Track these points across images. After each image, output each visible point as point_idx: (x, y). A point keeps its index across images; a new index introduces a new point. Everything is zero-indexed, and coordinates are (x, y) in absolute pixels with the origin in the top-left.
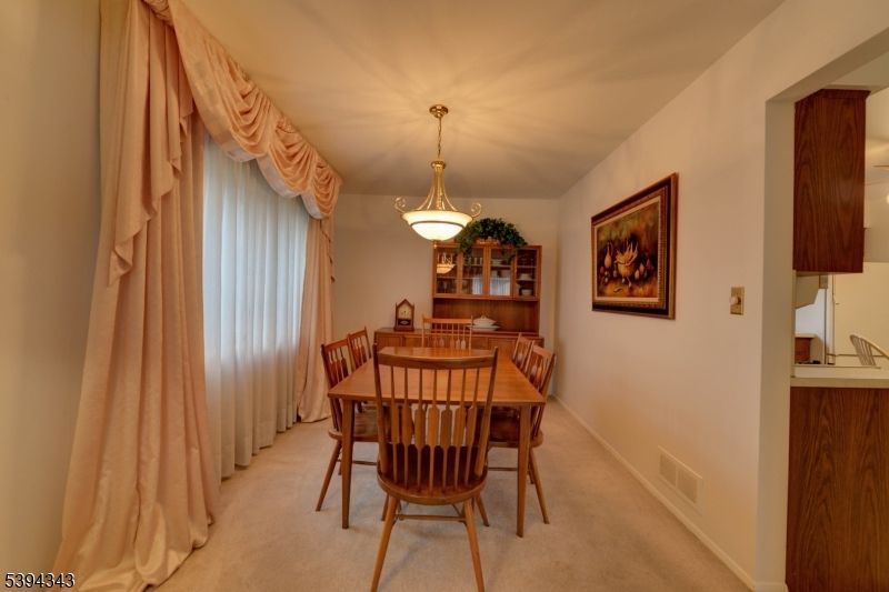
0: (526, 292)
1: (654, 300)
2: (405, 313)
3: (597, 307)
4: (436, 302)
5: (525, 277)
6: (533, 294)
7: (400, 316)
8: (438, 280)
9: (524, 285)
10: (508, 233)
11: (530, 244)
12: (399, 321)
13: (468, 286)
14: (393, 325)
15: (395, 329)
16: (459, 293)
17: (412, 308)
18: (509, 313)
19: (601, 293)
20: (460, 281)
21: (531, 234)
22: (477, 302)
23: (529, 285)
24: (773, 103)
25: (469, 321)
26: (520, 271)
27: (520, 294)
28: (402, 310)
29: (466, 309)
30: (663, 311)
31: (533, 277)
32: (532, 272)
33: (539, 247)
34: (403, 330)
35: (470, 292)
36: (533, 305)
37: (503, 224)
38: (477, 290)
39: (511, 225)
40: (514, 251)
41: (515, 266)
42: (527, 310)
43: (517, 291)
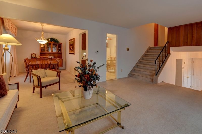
0: (60, 51)
1: (73, 52)
2: (34, 55)
3: (70, 53)
4: (41, 53)
5: (59, 49)
6: (61, 52)
7: (32, 56)
8: (41, 49)
9: (59, 50)
10: (56, 41)
11: (60, 43)
12: (32, 57)
13: (48, 50)
14: (31, 58)
15: (31, 59)
16: (46, 51)
17: (35, 55)
18: (56, 55)
19: (70, 51)
20: (46, 49)
21: (61, 41)
22: (50, 53)
23: (60, 50)
24: (80, 34)
25: (48, 56)
26: (58, 48)
27: (59, 51)
28: (33, 55)
29: (48, 54)
30: (74, 54)
31: (61, 49)
32: (61, 48)
33: (62, 44)
34: (34, 59)
35: (48, 51)
36: (61, 54)
37: (55, 39)
38: (50, 51)
39: (56, 39)
40: (57, 44)
41: (57, 46)
42: (60, 54)
43: (58, 51)
